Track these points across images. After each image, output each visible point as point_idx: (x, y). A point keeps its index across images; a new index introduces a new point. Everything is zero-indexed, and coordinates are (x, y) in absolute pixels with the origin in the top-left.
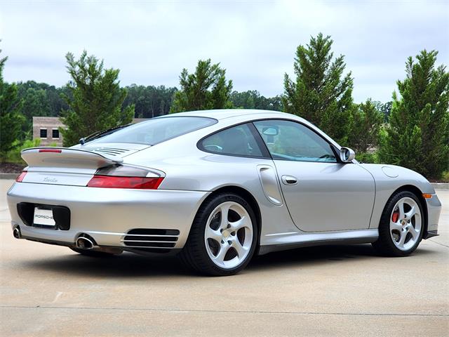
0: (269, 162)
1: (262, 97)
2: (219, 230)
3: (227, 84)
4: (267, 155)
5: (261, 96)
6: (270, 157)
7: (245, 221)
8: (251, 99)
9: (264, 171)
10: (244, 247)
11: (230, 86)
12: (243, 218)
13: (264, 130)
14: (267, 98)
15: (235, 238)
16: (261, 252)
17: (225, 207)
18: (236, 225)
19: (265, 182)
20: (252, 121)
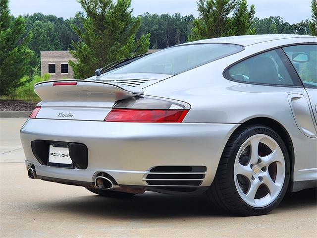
0: (301, 91)
1: (286, 23)
2: (249, 165)
3: (249, 9)
4: (298, 83)
5: (284, 22)
6: (303, 86)
7: (277, 154)
8: (273, 26)
9: (296, 101)
10: (276, 184)
11: (252, 12)
12: (274, 152)
13: (294, 56)
14: (291, 24)
15: (266, 174)
16: (295, 189)
17: (255, 141)
18: (266, 159)
19: (297, 112)
20: (281, 47)
